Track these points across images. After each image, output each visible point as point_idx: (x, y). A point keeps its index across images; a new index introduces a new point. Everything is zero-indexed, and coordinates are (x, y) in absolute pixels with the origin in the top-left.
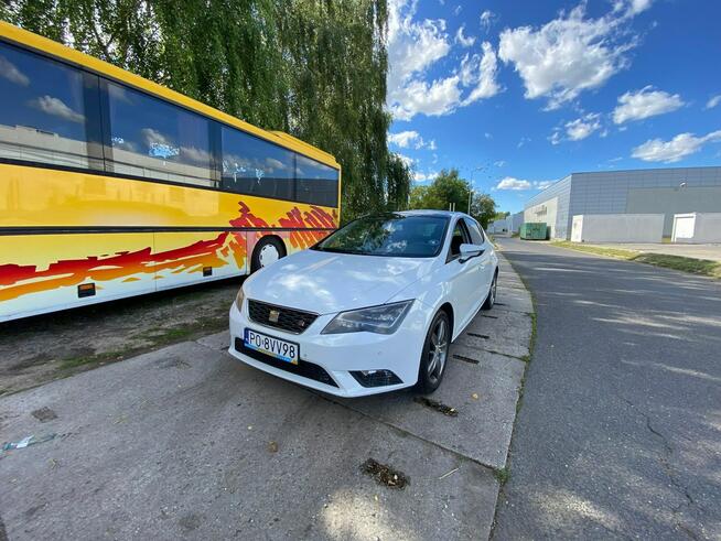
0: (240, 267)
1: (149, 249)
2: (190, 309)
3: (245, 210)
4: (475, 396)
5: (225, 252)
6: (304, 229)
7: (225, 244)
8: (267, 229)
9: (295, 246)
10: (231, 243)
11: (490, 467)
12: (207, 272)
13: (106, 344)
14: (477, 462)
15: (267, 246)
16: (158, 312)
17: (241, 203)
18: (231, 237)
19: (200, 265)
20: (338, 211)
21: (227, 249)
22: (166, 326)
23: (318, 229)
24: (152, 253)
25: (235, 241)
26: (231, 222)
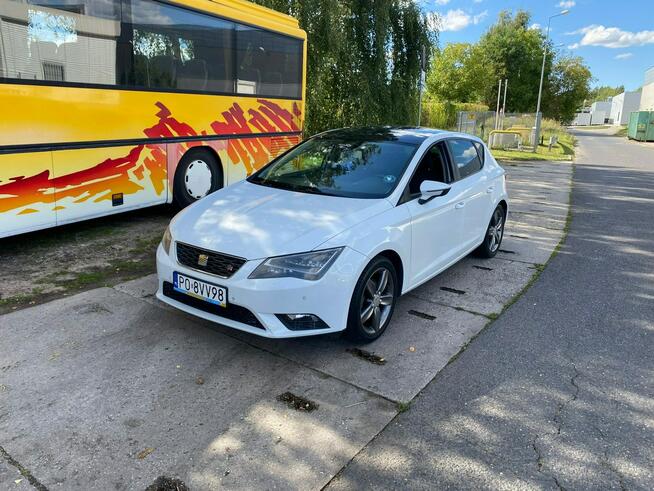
0: (159, 194)
1: (47, 173)
2: (99, 248)
3: (164, 112)
4: (412, 349)
5: (138, 173)
6: (248, 136)
7: (140, 162)
8: (196, 138)
9: (235, 160)
10: (147, 160)
11: (394, 402)
12: (118, 201)
13: (11, 288)
15: (195, 163)
16: (60, 252)
17: (159, 104)
18: (146, 153)
19: (109, 191)
20: (303, 105)
21: (141, 168)
22: (74, 269)
23: (270, 135)
24: (50, 177)
25: (151, 158)
26: (146, 131)
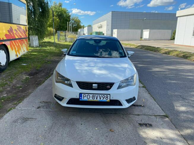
6: (15, 39)
8: (1, 41)
9: (12, 50)
14: (159, 115)
23: (21, 39)
